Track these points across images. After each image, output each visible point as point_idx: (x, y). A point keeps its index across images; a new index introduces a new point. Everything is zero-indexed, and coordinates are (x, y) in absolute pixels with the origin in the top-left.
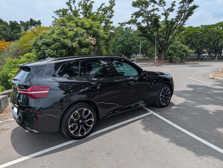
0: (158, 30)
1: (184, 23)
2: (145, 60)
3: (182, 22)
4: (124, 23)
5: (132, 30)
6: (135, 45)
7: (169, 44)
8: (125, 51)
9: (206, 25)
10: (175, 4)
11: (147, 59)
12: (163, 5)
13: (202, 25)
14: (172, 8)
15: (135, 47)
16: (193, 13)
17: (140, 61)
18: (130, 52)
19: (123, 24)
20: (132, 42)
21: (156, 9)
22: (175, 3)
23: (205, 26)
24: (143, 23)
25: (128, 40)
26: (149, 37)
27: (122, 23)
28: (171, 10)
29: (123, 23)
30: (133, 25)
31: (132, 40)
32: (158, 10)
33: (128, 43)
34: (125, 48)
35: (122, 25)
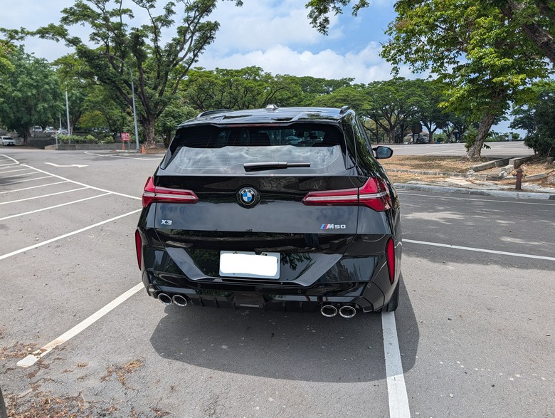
0: (141, 64)
1: (196, 59)
2: (84, 142)
3: (191, 55)
4: (20, 30)
5: (28, 56)
6: (45, 100)
7: (165, 104)
8: (12, 116)
9: (226, 70)
10: (173, 8)
11: (91, 141)
12: (148, 5)
13: (217, 69)
14: (166, 17)
15: (46, 105)
16: (213, 38)
17: (71, 146)
18: (31, 120)
19: (17, 34)
20: (34, 92)
21: (125, 12)
22: (173, 6)
23: (224, 70)
24: (94, 42)
25: (21, 83)
26: (114, 82)
27: (12, 31)
28: (166, 22)
29: (16, 32)
30: (55, 41)
31: (32, 85)
32: (132, 16)
33: (20, 91)
34: (10, 108)
35: (12, 37)
